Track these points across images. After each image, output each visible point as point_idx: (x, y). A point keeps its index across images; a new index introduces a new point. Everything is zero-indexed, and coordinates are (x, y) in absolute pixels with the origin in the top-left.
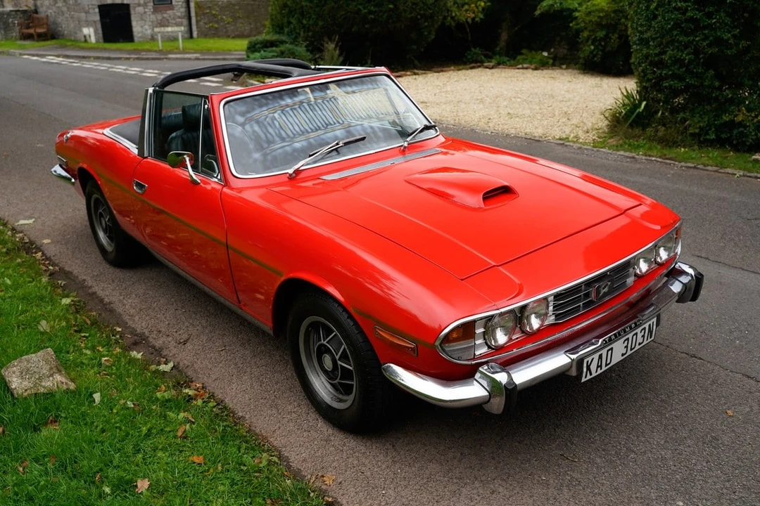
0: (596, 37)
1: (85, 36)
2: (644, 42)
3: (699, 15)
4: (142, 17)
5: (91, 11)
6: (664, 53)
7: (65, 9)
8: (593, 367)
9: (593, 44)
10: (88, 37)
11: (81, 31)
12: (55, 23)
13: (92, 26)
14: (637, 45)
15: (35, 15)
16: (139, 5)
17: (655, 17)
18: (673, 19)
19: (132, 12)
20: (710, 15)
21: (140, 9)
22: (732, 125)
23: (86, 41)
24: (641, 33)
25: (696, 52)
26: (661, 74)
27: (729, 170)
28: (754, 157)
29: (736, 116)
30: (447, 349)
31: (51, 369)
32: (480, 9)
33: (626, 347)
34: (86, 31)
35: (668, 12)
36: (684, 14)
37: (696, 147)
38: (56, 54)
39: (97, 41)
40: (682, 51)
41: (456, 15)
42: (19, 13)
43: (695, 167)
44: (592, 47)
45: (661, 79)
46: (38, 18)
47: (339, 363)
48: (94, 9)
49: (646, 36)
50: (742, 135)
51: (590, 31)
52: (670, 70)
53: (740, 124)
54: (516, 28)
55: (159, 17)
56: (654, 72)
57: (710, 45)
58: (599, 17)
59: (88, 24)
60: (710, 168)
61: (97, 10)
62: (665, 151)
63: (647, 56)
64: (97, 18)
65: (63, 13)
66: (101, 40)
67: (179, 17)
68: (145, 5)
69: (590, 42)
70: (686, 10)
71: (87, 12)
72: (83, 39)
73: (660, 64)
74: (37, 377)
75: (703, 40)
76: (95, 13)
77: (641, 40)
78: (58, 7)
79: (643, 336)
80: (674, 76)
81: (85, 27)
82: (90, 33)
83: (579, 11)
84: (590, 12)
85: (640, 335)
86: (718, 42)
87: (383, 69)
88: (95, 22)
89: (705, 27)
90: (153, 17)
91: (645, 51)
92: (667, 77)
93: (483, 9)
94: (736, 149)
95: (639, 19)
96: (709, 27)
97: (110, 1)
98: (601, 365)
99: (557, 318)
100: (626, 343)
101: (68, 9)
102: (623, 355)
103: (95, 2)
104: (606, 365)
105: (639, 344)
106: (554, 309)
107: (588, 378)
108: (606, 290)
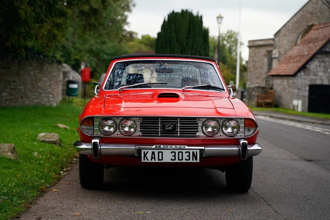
1: (294, 106)
5: (303, 88)
7: (287, 87)
8: (149, 156)
10: (296, 107)
11: (292, 102)
12: (280, 97)
13: (301, 99)
15: (270, 91)
23: (294, 110)
30: (82, 127)
33: (174, 156)
34: (295, 102)
39: (303, 110)
42: (259, 88)
46: (272, 93)
48: (305, 87)
59: (298, 97)
61: (307, 88)
64: (307, 94)
65: (285, 89)
66: (306, 110)
71: (299, 89)
72: (292, 108)
74: (2, 151)
76: (306, 90)
78: (284, 85)
79: (188, 156)
81: (295, 99)
82: (299, 104)
85: (185, 154)
88: (304, 97)
97: (318, 82)
98: (154, 158)
99: (142, 133)
100: (173, 154)
101: (289, 86)
102: (172, 159)
103: (308, 83)
104: (159, 160)
105: (186, 159)
106: (141, 128)
107: (146, 161)
108: (170, 128)
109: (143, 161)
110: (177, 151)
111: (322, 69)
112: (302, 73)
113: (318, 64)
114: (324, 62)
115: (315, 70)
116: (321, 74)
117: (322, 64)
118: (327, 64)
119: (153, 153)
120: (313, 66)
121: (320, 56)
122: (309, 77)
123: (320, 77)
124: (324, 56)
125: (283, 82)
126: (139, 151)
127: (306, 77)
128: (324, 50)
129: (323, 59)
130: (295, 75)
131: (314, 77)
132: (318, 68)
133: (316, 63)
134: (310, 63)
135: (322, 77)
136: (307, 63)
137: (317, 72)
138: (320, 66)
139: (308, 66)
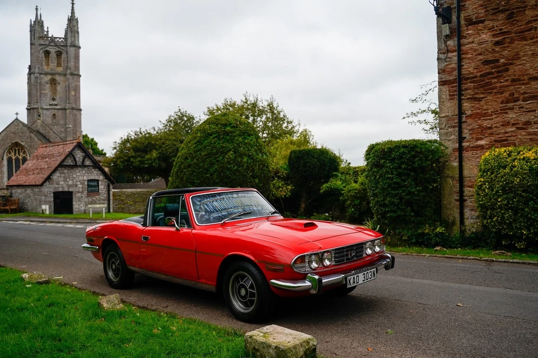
0: (354, 204)
1: (43, 210)
2: (375, 195)
3: (399, 181)
4: (80, 199)
5: (49, 195)
6: (386, 200)
7: (31, 194)
8: (352, 281)
9: (353, 208)
10: (44, 210)
11: (41, 207)
12: (23, 203)
13: (48, 204)
14: (372, 197)
16: (79, 192)
17: (379, 182)
18: (387, 183)
19: (74, 196)
20: (404, 181)
21: (79, 195)
22: (423, 234)
23: (43, 213)
24: (373, 190)
25: (401, 199)
26: (385, 210)
27: (423, 254)
28: (435, 249)
29: (425, 230)
30: (295, 266)
31: (119, 301)
32: (289, 190)
33: (364, 277)
34: (44, 207)
35: (384, 180)
36: (392, 180)
37: (407, 246)
38: (25, 220)
39: (50, 213)
40: (394, 198)
41: (275, 193)
43: (406, 254)
44: (353, 209)
45: (386, 212)
46: (11, 200)
47: (249, 290)
48: (50, 194)
49: (376, 192)
50: (429, 239)
51: (351, 201)
52: (389, 208)
53: (428, 234)
54: (310, 201)
55: (90, 200)
56: (382, 210)
57: (406, 195)
58: (355, 193)
59: (46, 203)
60: (414, 254)
61: (52, 195)
62: (391, 249)
63: (377, 202)
64: (52, 199)
65: (29, 197)
66: (53, 213)
67: (103, 200)
68: (82, 192)
69: (352, 206)
70: (393, 179)
71: (46, 196)
72: (41, 212)
73: (385, 205)
74: (113, 304)
75: (403, 192)
77: (373, 194)
78: (27, 193)
79: (371, 275)
80: (391, 211)
81: (43, 204)
82: (46, 208)
83: (344, 190)
84: (350, 191)
85: (370, 274)
86: (410, 193)
87: (256, 190)
88: (50, 202)
89: (403, 186)
90: (86, 200)
91: (376, 199)
92: (388, 212)
93: (290, 190)
94: (427, 246)
95: (371, 184)
96: (404, 186)
97: (61, 190)
98: (355, 282)
99: (336, 262)
100: (364, 276)
101: (34, 194)
102: (363, 281)
103: (52, 190)
104: (357, 283)
105: (370, 278)
106: (335, 258)
107: (350, 286)
108: (354, 254)
109: (348, 287)
110: (365, 273)
111: (62, 179)
112: (47, 183)
113: (60, 175)
114: (63, 173)
115: (57, 180)
116: (62, 183)
117: (62, 175)
118: (66, 175)
119: (354, 278)
120: (55, 177)
121: (60, 169)
122: (52, 185)
123: (62, 185)
124: (63, 169)
125: (26, 191)
126: (346, 278)
127: (50, 186)
128: (63, 164)
129: (62, 171)
130: (42, 185)
131: (57, 186)
132: (59, 178)
133: (57, 174)
134: (53, 175)
135: (63, 186)
136: (51, 174)
137: (59, 181)
138: (60, 177)
139: (51, 177)
